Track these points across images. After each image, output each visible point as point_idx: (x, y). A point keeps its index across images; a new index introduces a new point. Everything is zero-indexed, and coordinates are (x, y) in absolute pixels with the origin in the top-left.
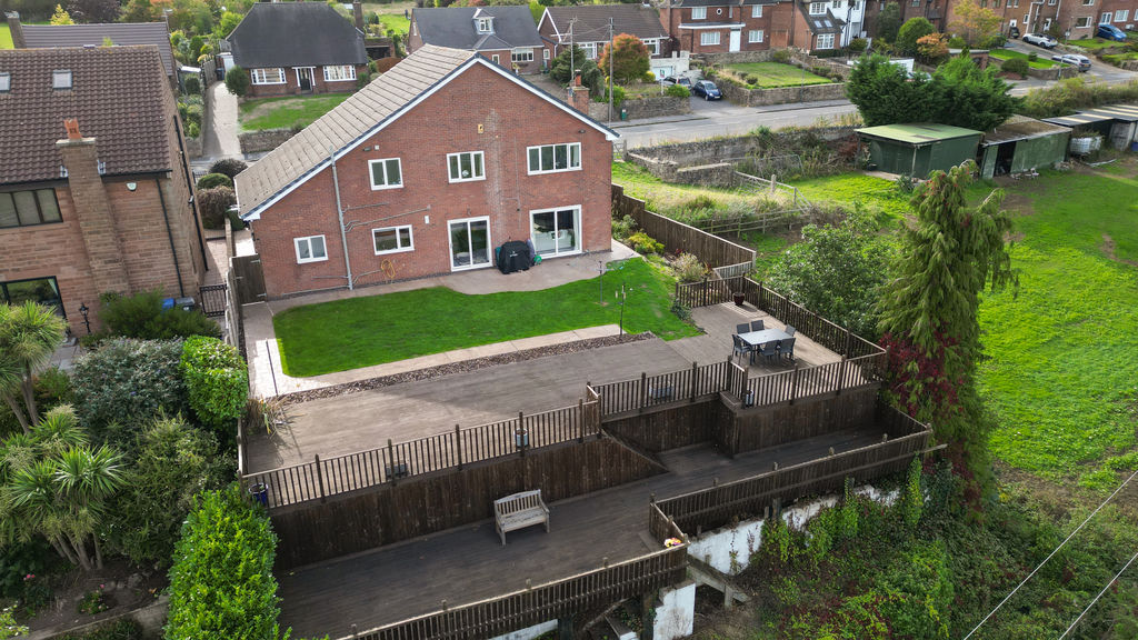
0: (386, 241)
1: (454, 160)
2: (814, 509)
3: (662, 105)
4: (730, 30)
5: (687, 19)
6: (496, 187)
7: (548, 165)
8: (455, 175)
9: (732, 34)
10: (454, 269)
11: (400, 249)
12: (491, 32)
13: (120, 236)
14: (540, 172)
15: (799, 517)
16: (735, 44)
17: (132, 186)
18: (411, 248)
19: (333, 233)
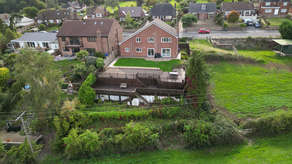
0: (138, 50)
1: (149, 39)
2: (164, 97)
3: (237, 28)
4: (275, 9)
5: (264, 5)
6: (156, 44)
7: (165, 41)
8: (149, 41)
9: (276, 10)
10: (148, 56)
11: (140, 52)
12: (205, 9)
13: (102, 44)
14: (164, 42)
15: (161, 98)
16: (276, 12)
17: (104, 38)
18: (141, 52)
19: (130, 48)
